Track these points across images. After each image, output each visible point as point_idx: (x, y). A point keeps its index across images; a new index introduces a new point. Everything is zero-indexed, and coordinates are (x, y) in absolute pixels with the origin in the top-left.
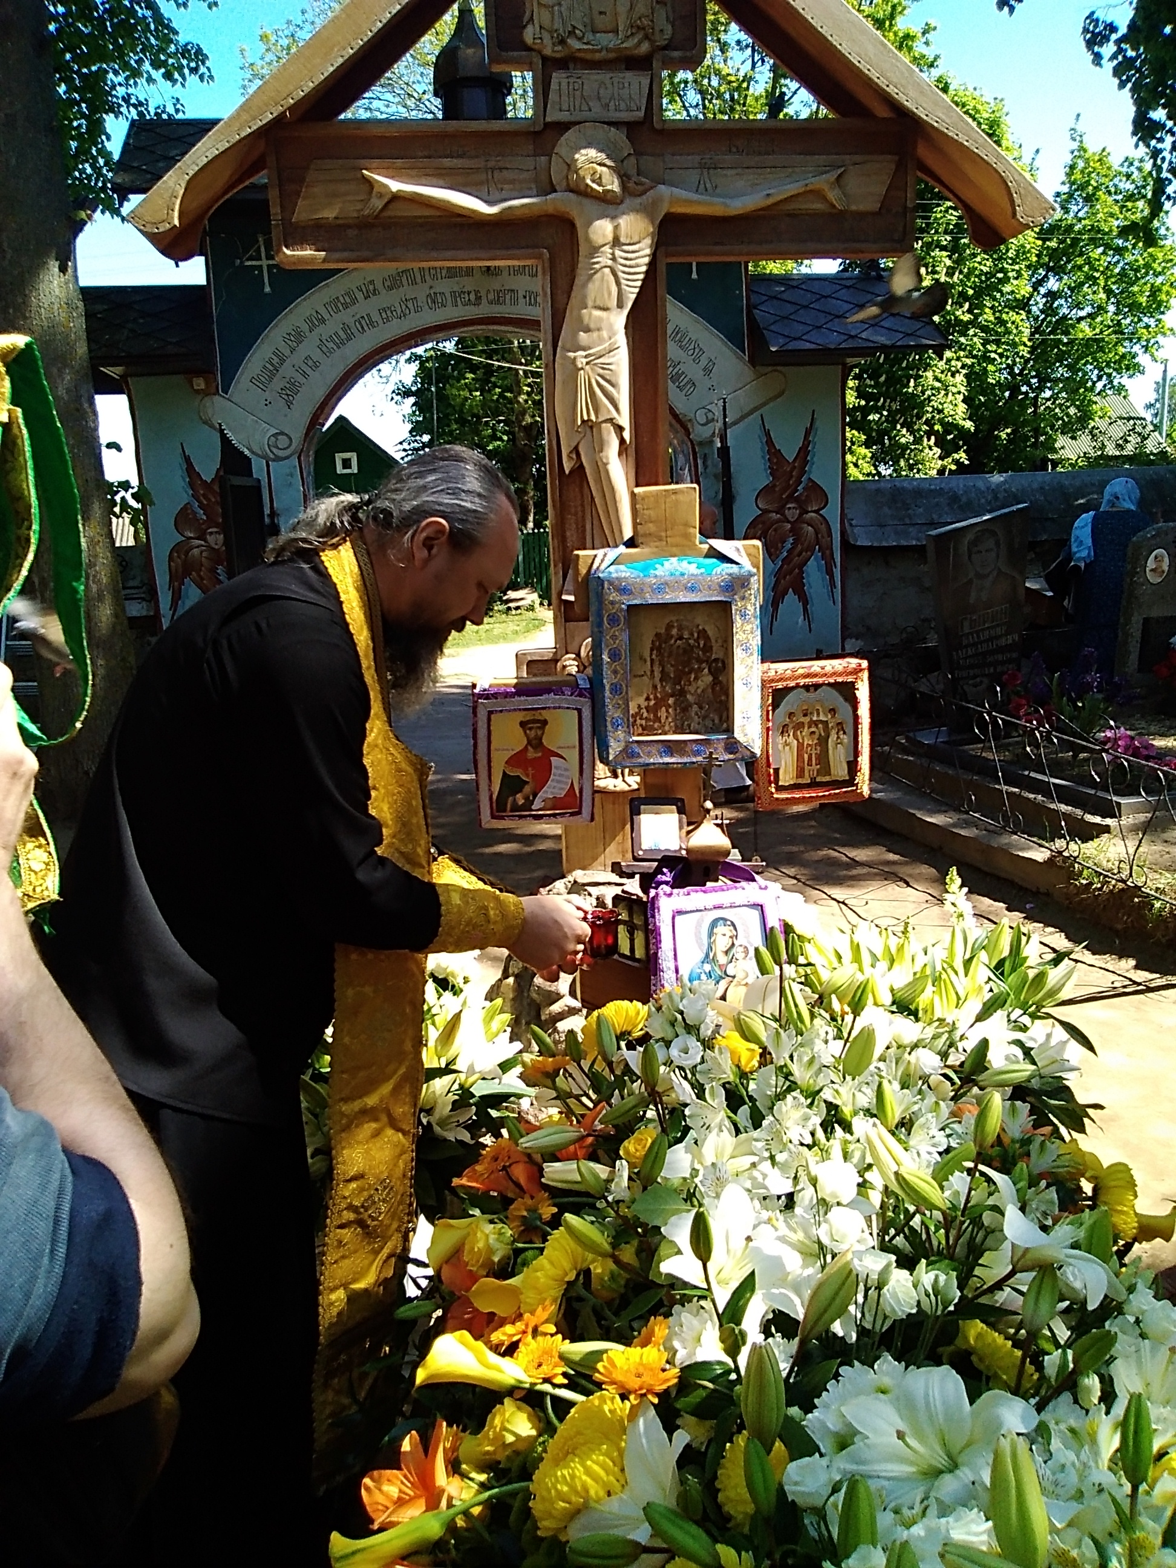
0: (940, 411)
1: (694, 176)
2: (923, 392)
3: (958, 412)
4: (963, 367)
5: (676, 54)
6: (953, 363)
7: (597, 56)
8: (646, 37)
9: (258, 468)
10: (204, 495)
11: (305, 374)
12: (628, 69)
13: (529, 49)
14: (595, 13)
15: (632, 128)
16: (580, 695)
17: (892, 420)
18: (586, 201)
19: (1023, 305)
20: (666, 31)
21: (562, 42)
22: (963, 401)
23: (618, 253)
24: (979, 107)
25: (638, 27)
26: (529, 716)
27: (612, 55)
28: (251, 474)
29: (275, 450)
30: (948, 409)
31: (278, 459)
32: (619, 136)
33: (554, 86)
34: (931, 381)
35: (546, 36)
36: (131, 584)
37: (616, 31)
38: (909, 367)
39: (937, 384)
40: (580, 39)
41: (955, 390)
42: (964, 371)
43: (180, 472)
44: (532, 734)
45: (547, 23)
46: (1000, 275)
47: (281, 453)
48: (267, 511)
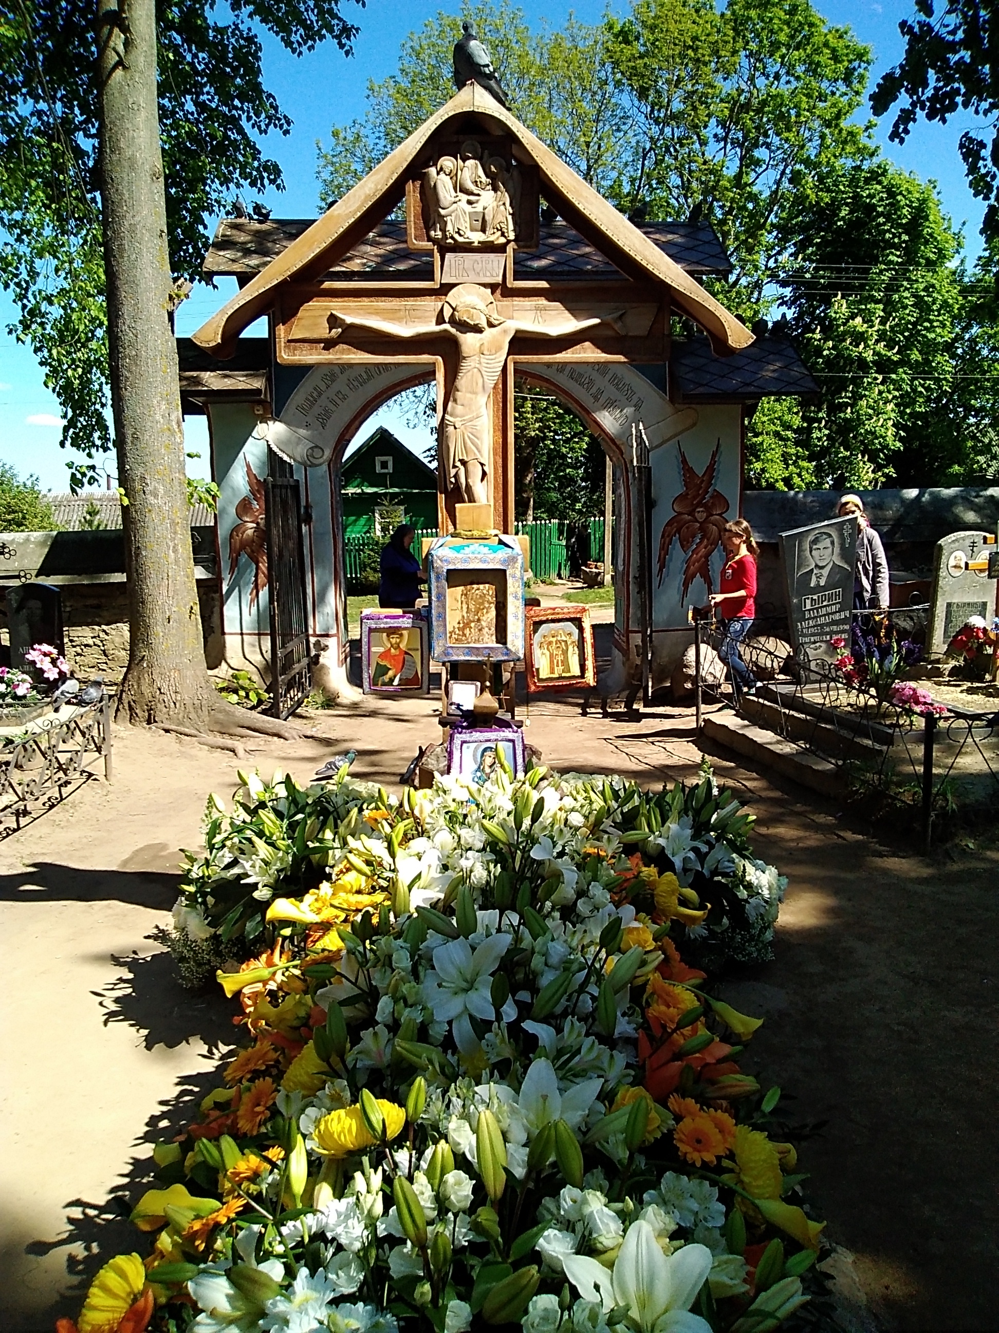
0: (873, 434)
1: (531, 315)
2: (858, 418)
3: (888, 434)
4: (894, 398)
5: (522, 243)
6: (884, 395)
7: (472, 246)
8: (503, 236)
9: (298, 473)
10: (259, 491)
11: (336, 405)
12: (492, 252)
13: (432, 241)
14: (473, 221)
19: (949, 348)
21: (452, 237)
22: (893, 425)
23: (482, 360)
24: (911, 189)
25: (498, 229)
26: (392, 631)
27: (482, 245)
28: (292, 476)
29: (312, 460)
30: (880, 432)
31: (313, 465)
32: (485, 292)
33: (447, 262)
34: (865, 409)
37: (485, 232)
39: (871, 411)
40: (462, 236)
41: (885, 416)
42: (895, 401)
43: (242, 474)
44: (393, 641)
45: (442, 227)
46: (927, 324)
47: (316, 462)
48: (303, 503)
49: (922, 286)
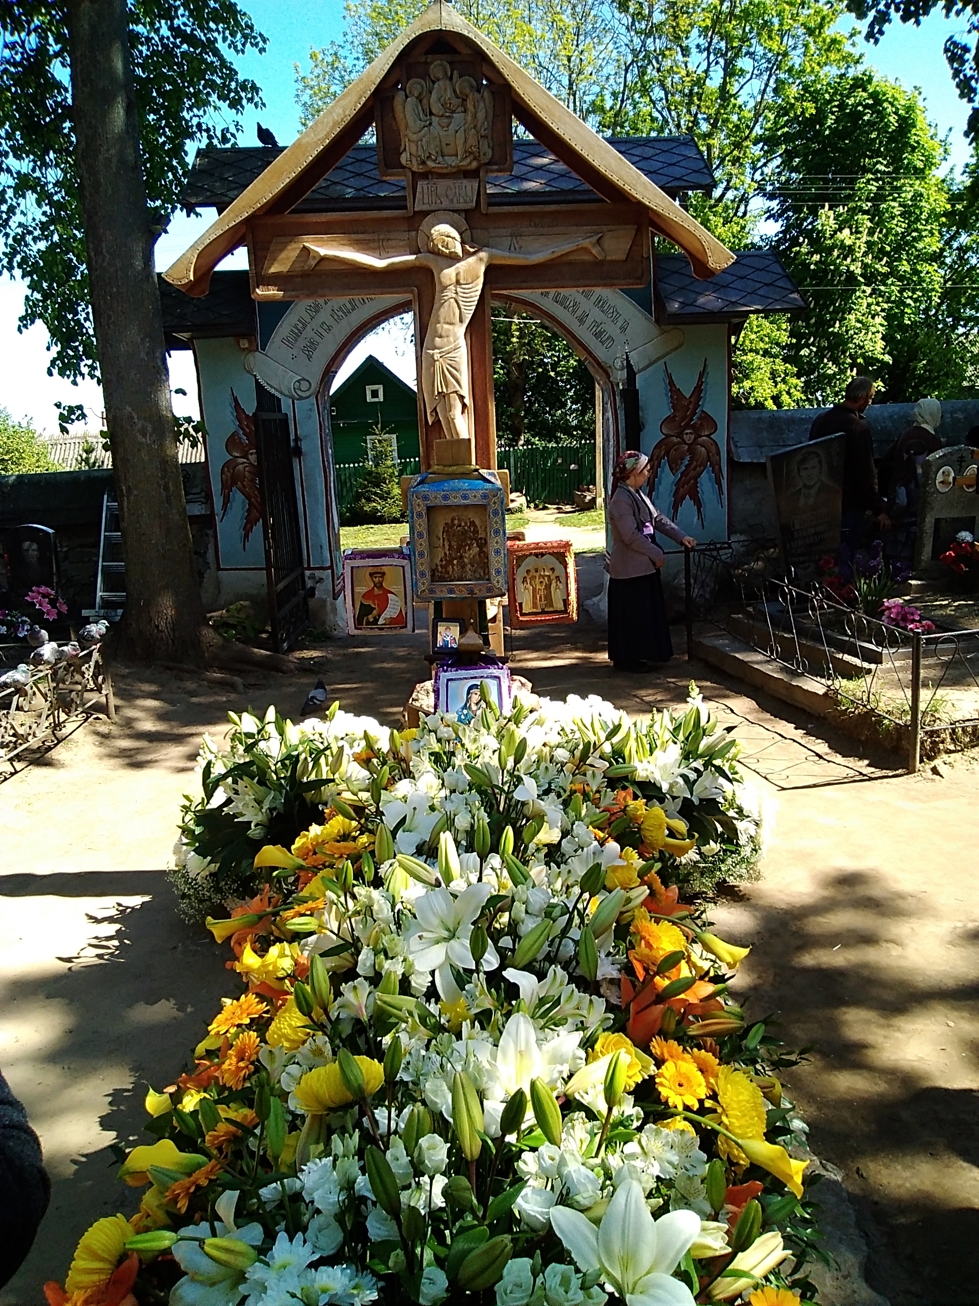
0: (861, 348)
1: (507, 241)
2: (847, 331)
3: (876, 347)
4: (883, 310)
5: (496, 167)
6: (873, 307)
7: (445, 171)
8: (475, 159)
9: (286, 406)
10: (247, 426)
11: (321, 336)
12: (465, 177)
13: (403, 167)
14: (444, 145)
15: (468, 214)
16: (404, 558)
17: (820, 355)
18: (439, 259)
19: (937, 257)
20: (487, 153)
21: (423, 163)
22: (882, 339)
23: (459, 290)
24: (896, 95)
25: (470, 153)
26: (375, 570)
27: (454, 170)
28: (280, 410)
29: (299, 392)
30: (868, 346)
31: (301, 398)
32: (460, 219)
33: (419, 189)
34: (853, 323)
35: (414, 160)
36: (195, 490)
37: (457, 155)
38: (836, 312)
39: (859, 325)
40: (434, 161)
41: (874, 329)
42: (883, 314)
43: (230, 409)
44: (376, 580)
45: (414, 151)
46: (914, 234)
47: (303, 394)
48: (292, 437)
49: (909, 196)
